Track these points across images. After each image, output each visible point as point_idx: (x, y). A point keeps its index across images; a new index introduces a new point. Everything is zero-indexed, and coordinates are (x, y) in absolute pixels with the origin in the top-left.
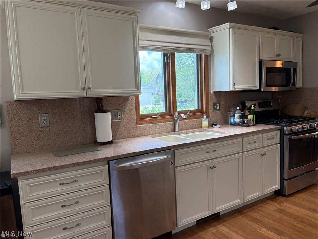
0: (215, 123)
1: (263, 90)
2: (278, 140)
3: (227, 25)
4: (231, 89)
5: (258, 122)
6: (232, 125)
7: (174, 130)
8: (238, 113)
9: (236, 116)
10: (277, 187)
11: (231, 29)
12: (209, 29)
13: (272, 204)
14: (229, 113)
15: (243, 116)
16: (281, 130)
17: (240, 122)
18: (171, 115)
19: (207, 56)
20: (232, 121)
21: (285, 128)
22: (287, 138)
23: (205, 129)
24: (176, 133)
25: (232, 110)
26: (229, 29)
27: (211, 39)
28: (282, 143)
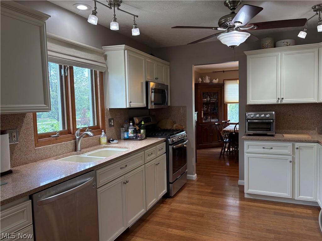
0: (111, 139)
1: (149, 108)
2: (164, 150)
3: (123, 46)
4: (128, 107)
5: (149, 135)
6: (125, 139)
7: (76, 150)
8: (132, 128)
9: (130, 131)
10: (165, 191)
11: (126, 51)
12: (102, 47)
13: (164, 206)
14: (121, 128)
15: (136, 132)
16: (166, 141)
17: (134, 136)
18: (71, 133)
19: (101, 73)
20: (126, 136)
21: (169, 139)
22: (171, 147)
23: (104, 145)
24: (78, 152)
25: (126, 126)
26: (124, 50)
27: (106, 57)
28: (167, 152)
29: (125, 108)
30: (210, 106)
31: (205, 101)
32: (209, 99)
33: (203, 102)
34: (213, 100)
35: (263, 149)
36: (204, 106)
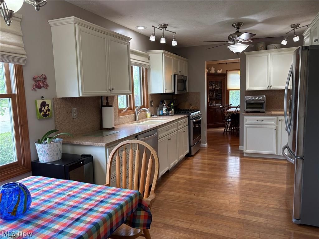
0: (152, 115)
1: (176, 93)
2: (187, 123)
3: (162, 51)
4: (164, 92)
5: (176, 113)
6: (160, 115)
7: (135, 120)
8: (165, 108)
9: (164, 109)
10: (188, 151)
11: (163, 54)
12: (147, 51)
14: (157, 108)
15: (168, 110)
16: (189, 117)
17: (167, 113)
18: (132, 109)
19: (146, 69)
20: (161, 113)
21: (190, 115)
22: (191, 121)
23: (149, 118)
24: (137, 121)
25: (160, 106)
28: (189, 125)
29: (162, 93)
30: (215, 92)
31: (211, 88)
32: (214, 87)
33: (209, 89)
34: (218, 87)
35: (257, 122)
36: (210, 92)
